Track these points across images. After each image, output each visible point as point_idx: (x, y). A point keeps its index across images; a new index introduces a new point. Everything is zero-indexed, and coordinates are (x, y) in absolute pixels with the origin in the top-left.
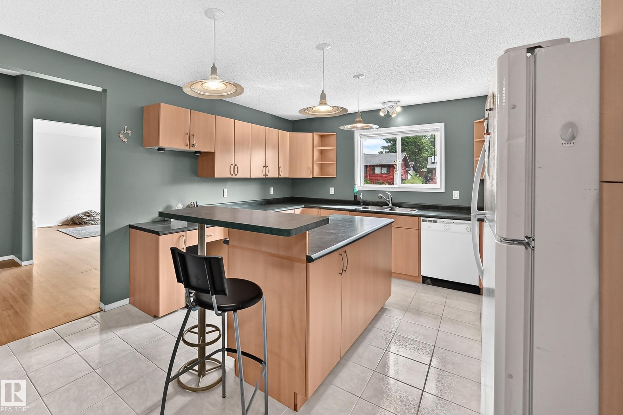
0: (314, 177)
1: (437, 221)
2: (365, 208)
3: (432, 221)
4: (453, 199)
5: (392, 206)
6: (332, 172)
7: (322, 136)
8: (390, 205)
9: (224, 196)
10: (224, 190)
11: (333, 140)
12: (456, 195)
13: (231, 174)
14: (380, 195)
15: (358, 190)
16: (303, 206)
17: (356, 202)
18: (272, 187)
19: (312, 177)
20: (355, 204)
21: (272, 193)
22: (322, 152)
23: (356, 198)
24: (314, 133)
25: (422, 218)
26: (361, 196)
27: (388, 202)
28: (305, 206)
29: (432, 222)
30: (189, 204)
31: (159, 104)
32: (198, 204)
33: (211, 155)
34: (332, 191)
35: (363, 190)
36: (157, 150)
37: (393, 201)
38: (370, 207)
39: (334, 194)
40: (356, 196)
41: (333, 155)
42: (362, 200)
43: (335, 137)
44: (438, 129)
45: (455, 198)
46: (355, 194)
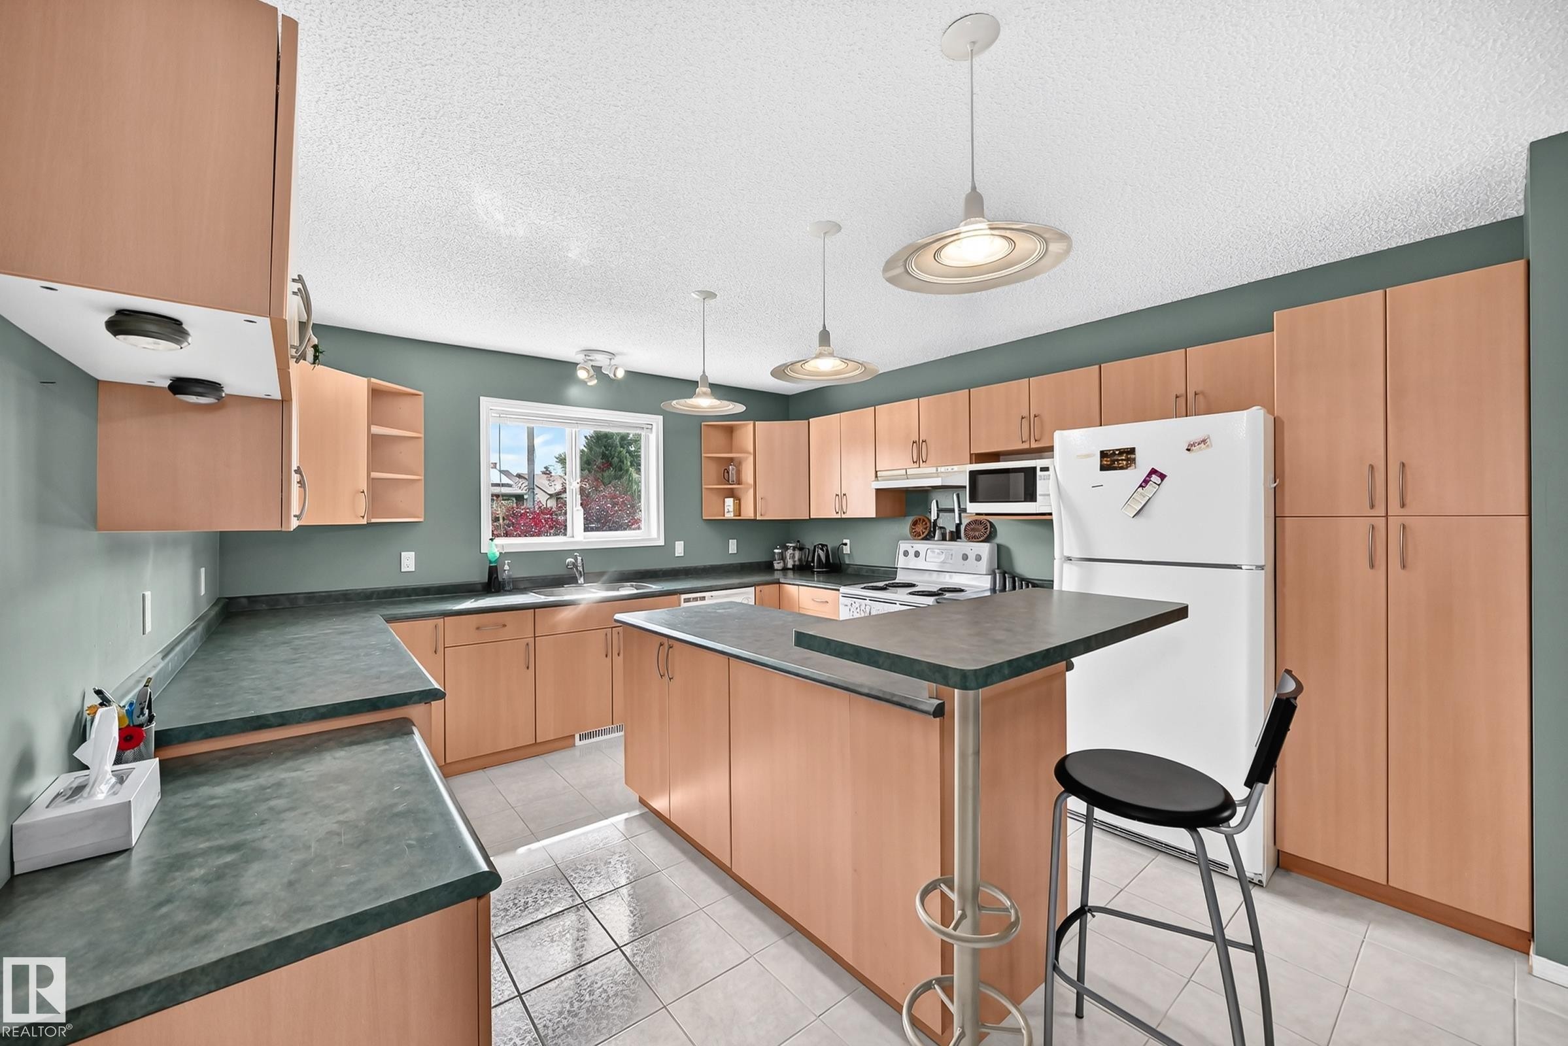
0: (370, 521)
1: (705, 597)
3: (698, 597)
4: (676, 556)
6: (412, 506)
7: (375, 391)
9: (146, 629)
11: (412, 410)
12: (679, 548)
14: (567, 559)
17: (493, 585)
19: (366, 523)
20: (492, 591)
23: (493, 575)
24: (372, 380)
25: (683, 597)
26: (506, 567)
27: (578, 576)
34: (408, 561)
35: (506, 553)
39: (413, 569)
40: (493, 571)
41: (413, 456)
42: (512, 576)
43: (420, 403)
44: (650, 427)
45: (679, 555)
46: (491, 565)
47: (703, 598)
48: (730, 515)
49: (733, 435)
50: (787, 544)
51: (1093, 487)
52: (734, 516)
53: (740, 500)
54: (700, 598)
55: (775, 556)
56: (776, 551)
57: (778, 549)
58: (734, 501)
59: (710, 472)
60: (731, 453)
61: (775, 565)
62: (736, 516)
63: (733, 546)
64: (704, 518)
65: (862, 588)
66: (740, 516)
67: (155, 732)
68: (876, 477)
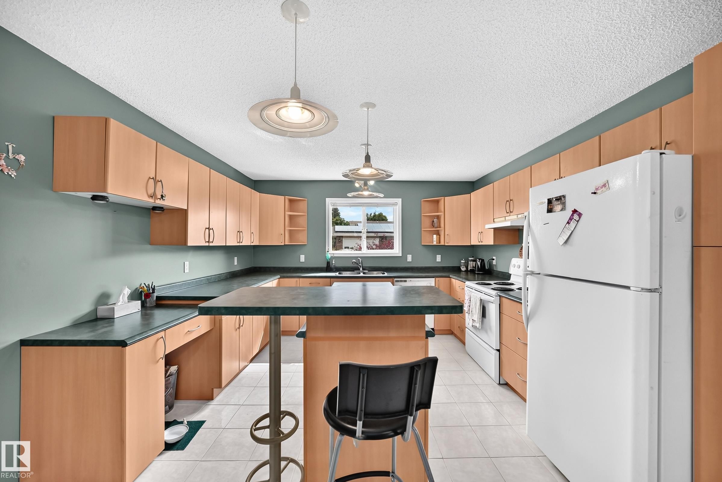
0: (286, 244)
1: (406, 280)
2: (340, 274)
3: (402, 280)
4: (408, 261)
5: (363, 270)
6: (302, 239)
7: (291, 201)
8: (361, 270)
9: (185, 272)
10: (185, 262)
11: (303, 206)
12: (409, 258)
13: (205, 241)
14: (354, 260)
15: (331, 257)
16: (279, 276)
17: (329, 268)
18: (236, 257)
19: (283, 245)
20: (328, 270)
21: (236, 264)
22: (291, 217)
23: (329, 265)
24: (286, 197)
25: (395, 279)
26: (334, 262)
27: (360, 267)
28: (280, 276)
29: (402, 282)
30: (138, 286)
31: (106, 121)
32: (154, 286)
33: (183, 214)
34: (302, 258)
35: (334, 257)
36: (90, 199)
37: (363, 266)
38: (344, 273)
39: (304, 261)
40: (328, 263)
41: (303, 221)
42: (334, 265)
43: (305, 203)
44: (396, 204)
45: (409, 261)
46: (328, 261)
47: (405, 281)
48: (435, 243)
49: (439, 204)
50: (469, 258)
51: (544, 224)
52: (436, 243)
53: (440, 236)
54: (404, 280)
55: (461, 264)
56: (462, 261)
57: (463, 260)
58: (436, 236)
59: (426, 222)
60: (438, 213)
61: (462, 268)
62: (438, 243)
63: (439, 258)
64: (422, 244)
65: (476, 283)
66: (440, 243)
67: (156, 296)
68: (494, 221)
